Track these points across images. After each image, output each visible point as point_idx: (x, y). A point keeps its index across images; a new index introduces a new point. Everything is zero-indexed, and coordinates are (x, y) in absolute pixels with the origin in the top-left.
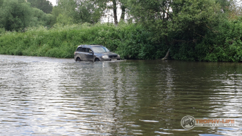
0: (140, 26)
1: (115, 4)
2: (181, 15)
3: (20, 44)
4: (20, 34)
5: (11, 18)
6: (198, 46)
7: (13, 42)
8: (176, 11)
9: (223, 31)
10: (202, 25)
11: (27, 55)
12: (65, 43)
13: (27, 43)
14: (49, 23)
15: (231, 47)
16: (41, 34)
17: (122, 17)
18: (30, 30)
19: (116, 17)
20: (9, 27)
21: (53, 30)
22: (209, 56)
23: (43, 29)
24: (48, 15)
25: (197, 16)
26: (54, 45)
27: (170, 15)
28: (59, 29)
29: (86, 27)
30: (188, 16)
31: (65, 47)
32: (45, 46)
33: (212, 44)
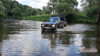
1: (54, 10)
4: (35, 16)
5: (33, 13)
6: (71, 19)
7: (33, 18)
8: (66, 12)
9: (76, 16)
10: (72, 15)
11: (36, 20)
12: (43, 18)
13: (36, 18)
14: (41, 14)
15: (78, 19)
16: (39, 16)
17: (55, 13)
20: (33, 15)
21: (41, 16)
22: (73, 21)
23: (39, 15)
24: (41, 12)
25: (70, 13)
26: (41, 18)
27: (65, 13)
28: (42, 15)
29: (48, 15)
30: (68, 13)
31: (43, 19)
32: (39, 19)
33: (73, 19)
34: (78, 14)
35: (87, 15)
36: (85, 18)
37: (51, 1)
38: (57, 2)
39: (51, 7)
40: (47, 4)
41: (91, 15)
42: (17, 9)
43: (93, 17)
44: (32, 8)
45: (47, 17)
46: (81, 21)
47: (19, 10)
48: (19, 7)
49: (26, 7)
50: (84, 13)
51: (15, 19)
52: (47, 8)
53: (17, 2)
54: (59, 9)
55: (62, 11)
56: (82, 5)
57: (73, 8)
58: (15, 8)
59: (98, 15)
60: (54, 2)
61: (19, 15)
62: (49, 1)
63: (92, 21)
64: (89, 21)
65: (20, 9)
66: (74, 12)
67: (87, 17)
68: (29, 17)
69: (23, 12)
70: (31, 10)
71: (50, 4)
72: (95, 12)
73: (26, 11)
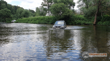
0: (55, 17)
1: (49, 11)
2: (64, 14)
3: (27, 21)
4: (27, 18)
5: (25, 15)
7: (25, 20)
8: (63, 13)
9: (73, 18)
10: (69, 16)
11: (28, 23)
13: (29, 20)
14: (34, 16)
15: (75, 21)
16: (32, 18)
17: (51, 14)
18: (29, 17)
19: (49, 14)
20: (25, 17)
22: (70, 23)
24: (34, 14)
25: (67, 14)
26: (35, 21)
27: (61, 14)
28: (36, 17)
29: (42, 17)
30: (65, 14)
31: (37, 21)
32: (33, 21)
33: (71, 21)
34: (75, 16)
35: (85, 17)
36: (83, 19)
37: (45, 1)
38: (52, 3)
39: (45, 8)
40: (42, 4)
41: (89, 16)
42: (5, 10)
43: (91, 19)
44: (23, 9)
45: (42, 19)
46: (79, 22)
47: (8, 12)
48: (8, 8)
49: (16, 8)
50: (81, 14)
51: (3, 21)
52: (41, 9)
53: (5, 3)
54: (55, 10)
55: (58, 12)
56: (78, 6)
57: (70, 9)
58: (3, 9)
59: (96, 17)
60: (48, 2)
61: (8, 17)
62: (44, 2)
63: (90, 22)
64: (87, 23)
65: (10, 11)
66: (71, 14)
67: (85, 18)
68: (20, 19)
69: (13, 14)
70: (22, 11)
71: (44, 5)
72: (92, 14)
73: (17, 12)
